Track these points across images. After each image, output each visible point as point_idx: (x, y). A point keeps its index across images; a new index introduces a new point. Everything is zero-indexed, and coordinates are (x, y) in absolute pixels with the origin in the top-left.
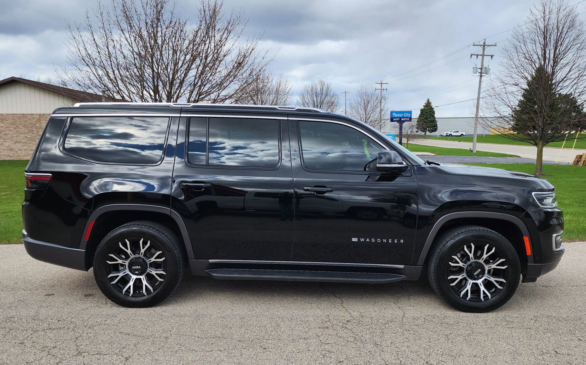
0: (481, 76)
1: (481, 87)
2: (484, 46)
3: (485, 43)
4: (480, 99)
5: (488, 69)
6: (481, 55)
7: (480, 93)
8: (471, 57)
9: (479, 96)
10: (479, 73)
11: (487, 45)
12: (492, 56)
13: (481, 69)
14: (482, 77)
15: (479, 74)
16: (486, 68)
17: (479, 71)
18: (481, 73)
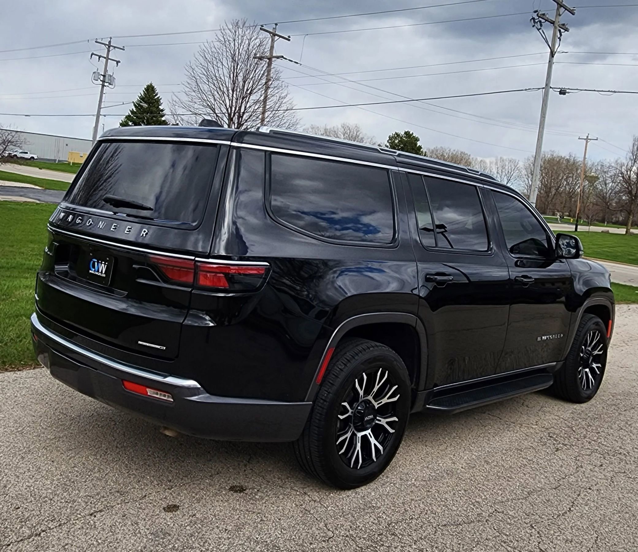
0: (103, 86)
1: (103, 101)
2: (109, 47)
3: (110, 42)
4: (101, 117)
5: (112, 78)
6: (105, 58)
7: (101, 108)
8: (91, 57)
9: (100, 112)
10: (101, 81)
11: (113, 46)
12: (118, 62)
13: (104, 76)
14: (105, 87)
15: (101, 83)
16: (111, 76)
17: (102, 78)
18: (104, 81)
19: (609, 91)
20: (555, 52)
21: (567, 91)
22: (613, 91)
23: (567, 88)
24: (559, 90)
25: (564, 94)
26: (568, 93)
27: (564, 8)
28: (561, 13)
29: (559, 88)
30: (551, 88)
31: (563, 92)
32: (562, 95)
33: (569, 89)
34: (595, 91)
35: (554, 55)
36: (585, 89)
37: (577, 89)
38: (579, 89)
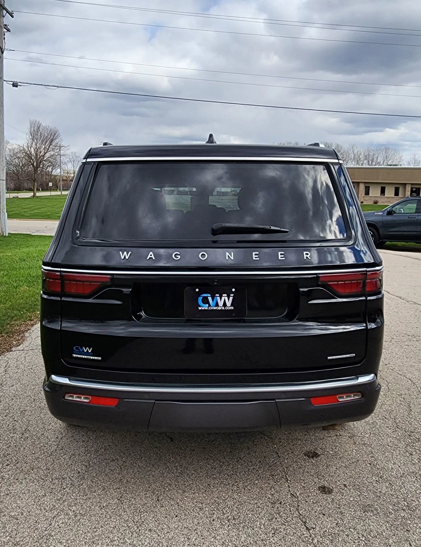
19: (53, 86)
20: (4, 50)
21: (19, 84)
22: (56, 85)
23: (19, 82)
24: (12, 83)
25: (17, 86)
26: (20, 86)
27: (6, 10)
28: (4, 15)
29: (12, 81)
30: (4, 81)
31: (15, 85)
32: (15, 88)
33: (20, 82)
34: (42, 85)
35: (4, 51)
36: (33, 83)
37: (27, 83)
38: (28, 83)
